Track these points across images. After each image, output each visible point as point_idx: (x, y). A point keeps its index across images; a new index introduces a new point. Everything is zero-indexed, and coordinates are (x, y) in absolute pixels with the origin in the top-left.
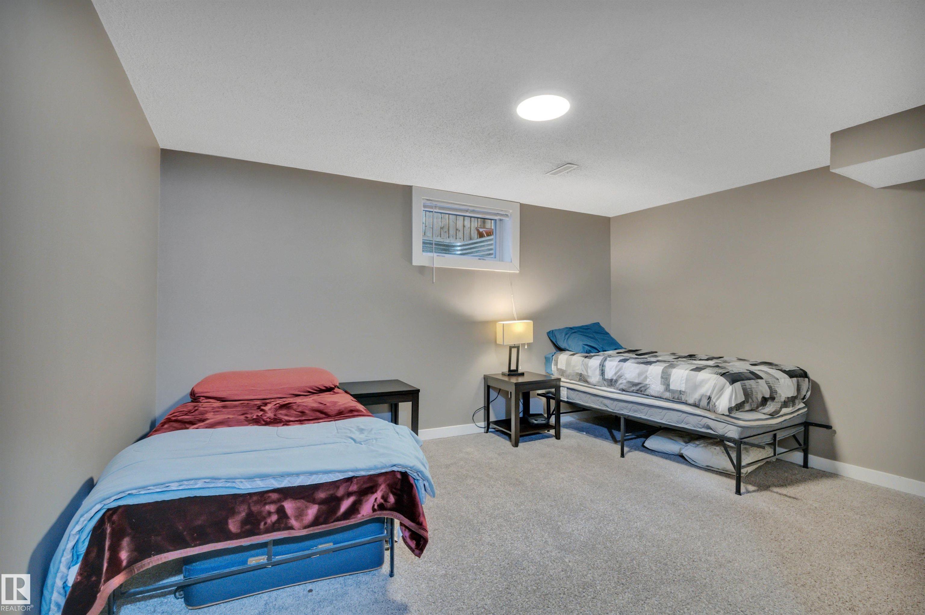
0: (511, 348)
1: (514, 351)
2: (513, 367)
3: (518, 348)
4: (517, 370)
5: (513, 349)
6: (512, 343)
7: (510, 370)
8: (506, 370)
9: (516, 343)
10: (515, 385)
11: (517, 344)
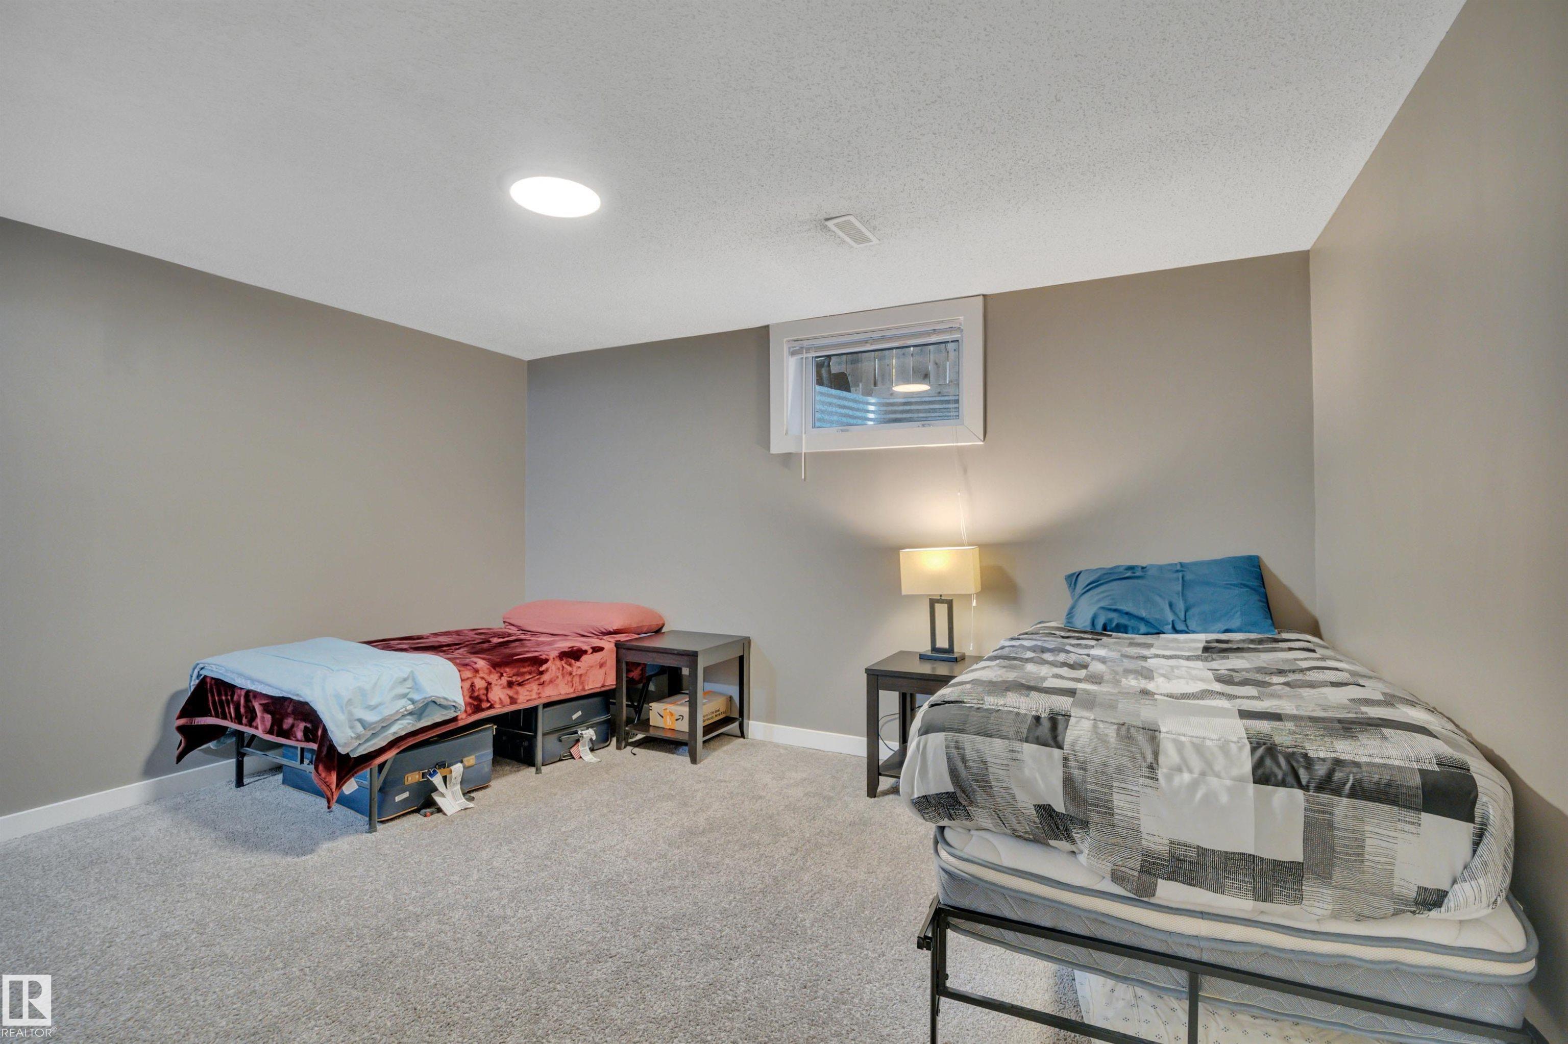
0: (933, 603)
1: (941, 610)
2: (942, 643)
3: (950, 604)
4: (951, 650)
5: (937, 605)
6: (935, 592)
7: (934, 649)
8: (926, 648)
9: (947, 592)
10: (868, 675)
11: (946, 595)
